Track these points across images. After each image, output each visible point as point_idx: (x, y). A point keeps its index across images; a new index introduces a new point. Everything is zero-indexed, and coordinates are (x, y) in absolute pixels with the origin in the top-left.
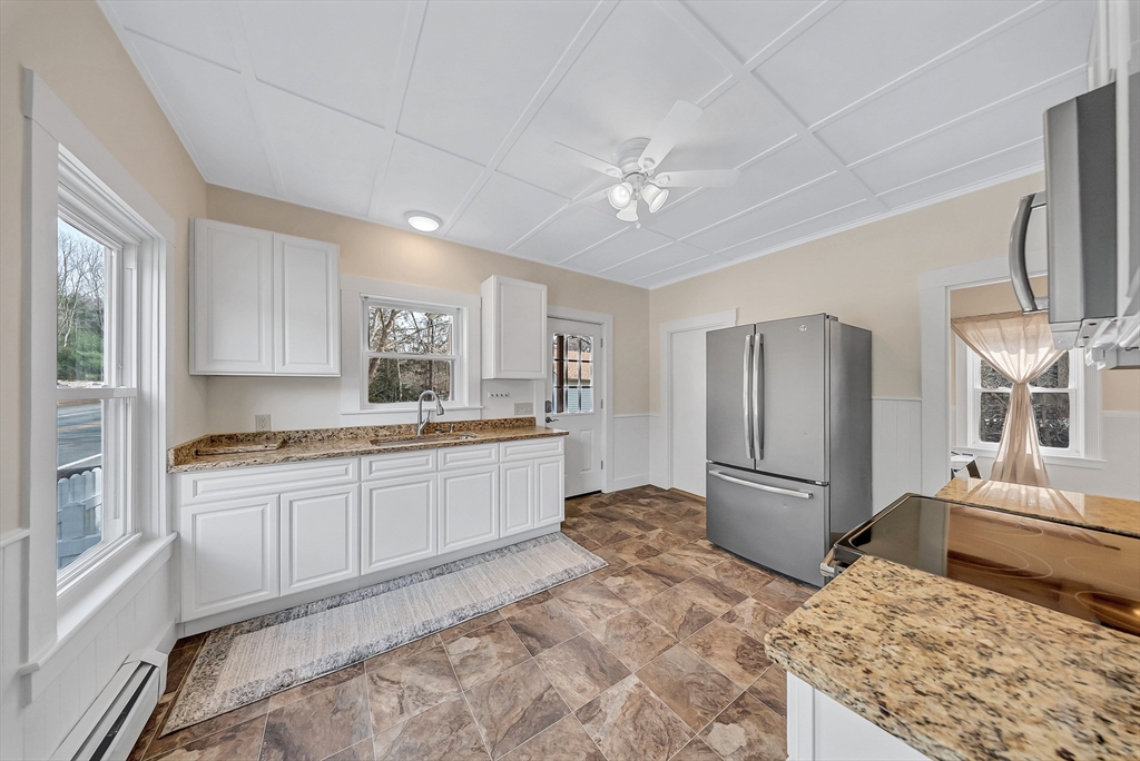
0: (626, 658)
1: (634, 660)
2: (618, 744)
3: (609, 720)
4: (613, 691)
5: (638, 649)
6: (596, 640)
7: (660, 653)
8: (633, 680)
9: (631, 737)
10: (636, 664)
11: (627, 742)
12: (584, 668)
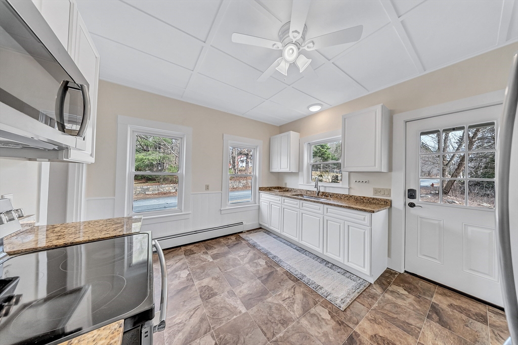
0: (257, 310)
1: (255, 313)
2: (218, 301)
3: (227, 299)
4: (239, 302)
5: (263, 316)
6: (267, 298)
7: (260, 327)
8: (244, 310)
9: (219, 305)
10: (252, 313)
11: (218, 304)
12: (251, 293)
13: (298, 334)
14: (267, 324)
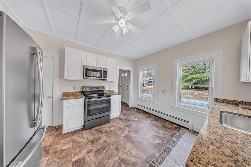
13: (111, 154)
14: (117, 143)
